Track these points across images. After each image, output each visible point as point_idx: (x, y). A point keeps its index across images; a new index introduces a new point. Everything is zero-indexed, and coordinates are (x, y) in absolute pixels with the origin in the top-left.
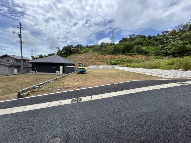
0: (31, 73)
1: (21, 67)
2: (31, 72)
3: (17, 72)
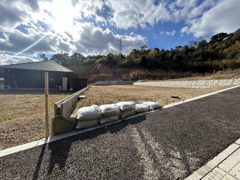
0: (3, 89)
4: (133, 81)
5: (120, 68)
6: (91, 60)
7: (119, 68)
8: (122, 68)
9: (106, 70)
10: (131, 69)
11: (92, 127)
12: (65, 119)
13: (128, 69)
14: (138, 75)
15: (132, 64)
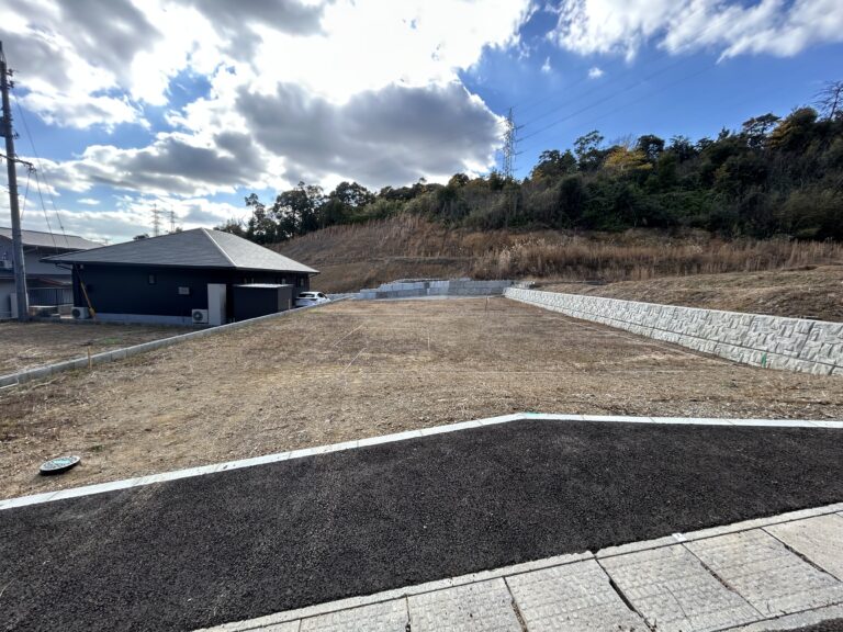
0: (69, 317)
5: (478, 229)
15: (521, 213)
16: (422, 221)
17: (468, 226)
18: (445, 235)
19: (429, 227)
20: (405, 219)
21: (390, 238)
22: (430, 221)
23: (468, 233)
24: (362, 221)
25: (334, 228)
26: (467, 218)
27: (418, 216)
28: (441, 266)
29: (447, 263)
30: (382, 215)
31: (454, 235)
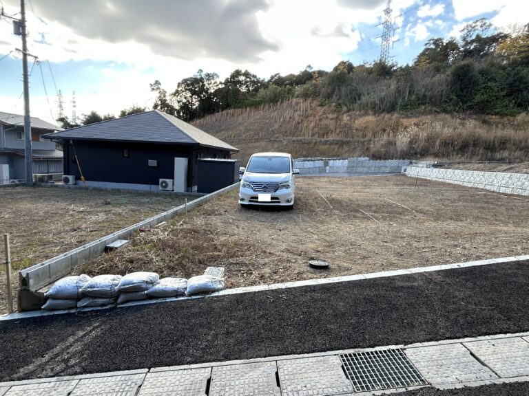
0: (61, 183)
1: (24, 157)
2: (60, 180)
3: (11, 178)
4: (407, 161)
5: (370, 112)
6: (279, 89)
7: (366, 114)
8: (375, 114)
9: (320, 120)
10: (407, 117)
11: (65, 309)
12: (32, 293)
13: (395, 116)
14: (430, 139)
15: (413, 97)
16: (313, 105)
17: (360, 110)
18: (337, 118)
19: (321, 110)
20: (297, 104)
21: (284, 121)
22: (321, 105)
23: (360, 116)
24: (256, 105)
25: (231, 111)
26: (358, 102)
27: (309, 100)
28: (337, 147)
29: (342, 144)
30: (275, 100)
31: (345, 118)
